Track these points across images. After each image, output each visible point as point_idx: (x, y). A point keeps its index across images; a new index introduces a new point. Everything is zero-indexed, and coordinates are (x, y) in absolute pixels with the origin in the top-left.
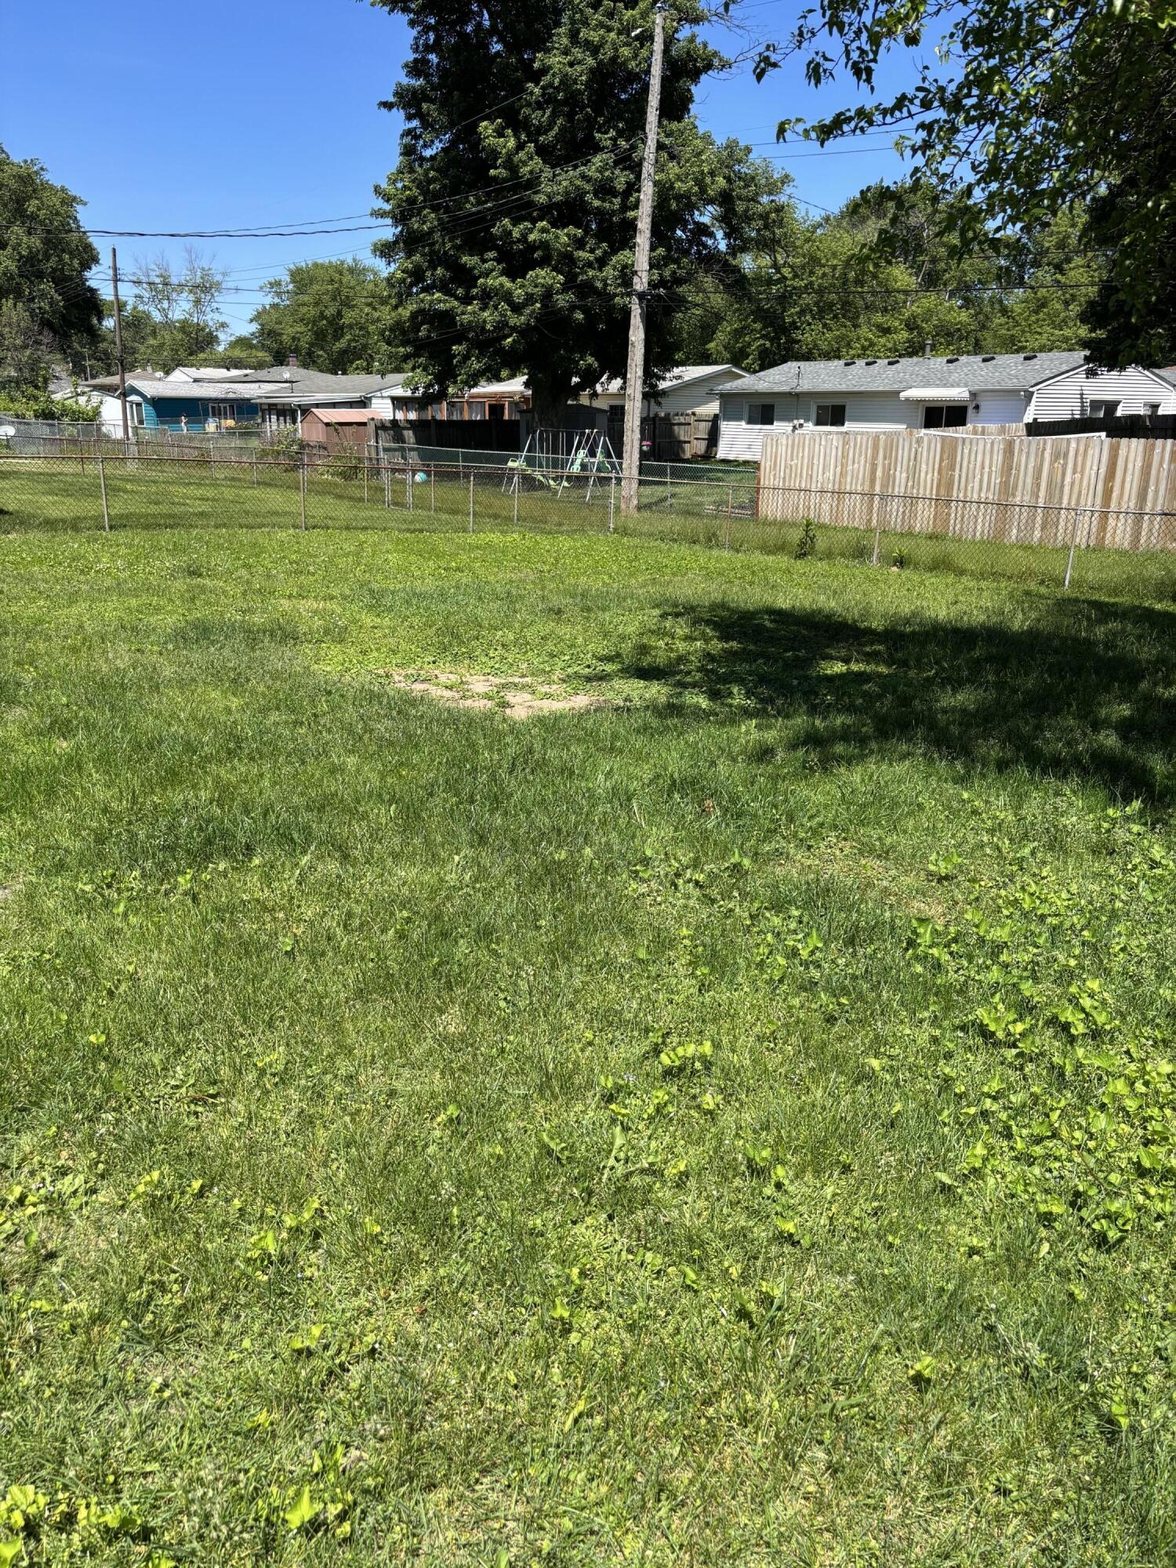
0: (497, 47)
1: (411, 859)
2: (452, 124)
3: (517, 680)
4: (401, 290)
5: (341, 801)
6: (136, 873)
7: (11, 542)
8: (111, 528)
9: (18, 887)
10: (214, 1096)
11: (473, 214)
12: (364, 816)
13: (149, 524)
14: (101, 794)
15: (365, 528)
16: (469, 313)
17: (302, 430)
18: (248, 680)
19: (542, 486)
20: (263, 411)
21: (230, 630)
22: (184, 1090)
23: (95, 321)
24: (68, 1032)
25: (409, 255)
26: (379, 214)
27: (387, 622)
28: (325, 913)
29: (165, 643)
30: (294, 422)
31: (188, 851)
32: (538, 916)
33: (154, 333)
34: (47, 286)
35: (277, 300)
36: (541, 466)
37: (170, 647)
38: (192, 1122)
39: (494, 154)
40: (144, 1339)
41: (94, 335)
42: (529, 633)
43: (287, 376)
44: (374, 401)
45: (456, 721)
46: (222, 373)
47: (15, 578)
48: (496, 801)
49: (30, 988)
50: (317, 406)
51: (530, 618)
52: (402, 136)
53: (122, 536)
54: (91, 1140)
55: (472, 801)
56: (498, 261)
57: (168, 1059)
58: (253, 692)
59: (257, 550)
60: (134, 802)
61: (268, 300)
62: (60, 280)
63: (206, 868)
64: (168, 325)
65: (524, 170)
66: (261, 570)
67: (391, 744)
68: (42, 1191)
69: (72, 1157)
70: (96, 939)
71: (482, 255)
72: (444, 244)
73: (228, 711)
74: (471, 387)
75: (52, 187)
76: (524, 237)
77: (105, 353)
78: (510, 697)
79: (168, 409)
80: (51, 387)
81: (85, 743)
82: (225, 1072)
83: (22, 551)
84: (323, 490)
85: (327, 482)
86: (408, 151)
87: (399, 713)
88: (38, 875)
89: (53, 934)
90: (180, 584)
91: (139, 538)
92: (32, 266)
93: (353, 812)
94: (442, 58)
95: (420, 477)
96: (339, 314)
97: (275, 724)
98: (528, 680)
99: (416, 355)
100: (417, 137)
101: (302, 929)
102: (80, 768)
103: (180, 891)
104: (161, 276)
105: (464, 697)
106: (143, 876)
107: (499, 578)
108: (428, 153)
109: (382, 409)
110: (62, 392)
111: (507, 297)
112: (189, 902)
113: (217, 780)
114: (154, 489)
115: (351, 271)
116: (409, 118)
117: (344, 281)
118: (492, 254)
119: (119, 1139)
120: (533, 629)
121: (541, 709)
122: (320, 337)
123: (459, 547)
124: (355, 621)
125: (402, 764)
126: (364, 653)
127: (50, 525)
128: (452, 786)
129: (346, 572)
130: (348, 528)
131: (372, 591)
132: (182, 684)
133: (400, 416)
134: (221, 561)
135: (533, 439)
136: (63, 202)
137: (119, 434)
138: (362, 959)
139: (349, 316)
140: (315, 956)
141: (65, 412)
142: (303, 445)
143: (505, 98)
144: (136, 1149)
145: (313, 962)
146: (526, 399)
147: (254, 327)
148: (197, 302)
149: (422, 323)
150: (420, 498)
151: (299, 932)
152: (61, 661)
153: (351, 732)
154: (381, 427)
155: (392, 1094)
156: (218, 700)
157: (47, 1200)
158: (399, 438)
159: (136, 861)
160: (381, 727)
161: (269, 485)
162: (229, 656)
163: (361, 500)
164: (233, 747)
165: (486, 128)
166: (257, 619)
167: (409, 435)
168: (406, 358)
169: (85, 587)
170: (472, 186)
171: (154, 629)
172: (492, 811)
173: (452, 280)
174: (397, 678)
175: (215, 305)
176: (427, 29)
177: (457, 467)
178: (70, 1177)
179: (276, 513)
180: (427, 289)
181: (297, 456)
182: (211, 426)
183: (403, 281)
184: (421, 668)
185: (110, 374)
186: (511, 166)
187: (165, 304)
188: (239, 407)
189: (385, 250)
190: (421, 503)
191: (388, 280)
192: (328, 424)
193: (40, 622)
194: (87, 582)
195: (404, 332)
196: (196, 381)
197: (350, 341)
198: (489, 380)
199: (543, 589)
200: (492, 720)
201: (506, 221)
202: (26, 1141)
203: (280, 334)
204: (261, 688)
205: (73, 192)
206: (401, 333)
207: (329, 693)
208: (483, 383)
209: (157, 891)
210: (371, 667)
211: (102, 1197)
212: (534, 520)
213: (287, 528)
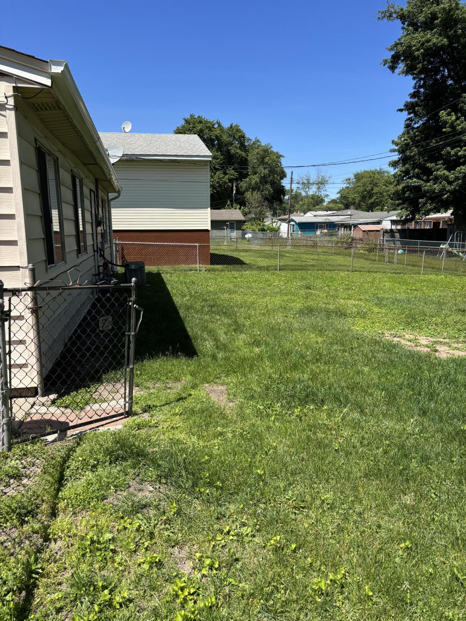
0: (450, 82)
1: (391, 417)
2: (427, 114)
3: (442, 340)
4: (399, 179)
5: (361, 387)
6: (279, 404)
7: (246, 274)
8: (280, 270)
9: (238, 403)
10: (303, 508)
11: (434, 147)
12: (371, 395)
13: (293, 269)
14: (269, 371)
15: (376, 272)
16: (428, 186)
17: (353, 233)
18: (326, 331)
19: (455, 255)
20: (339, 226)
21: (321, 310)
22: (291, 501)
23: (282, 196)
24: (250, 466)
25: (404, 165)
26: (393, 151)
27: (383, 311)
28: (352, 435)
29: (296, 314)
30: (350, 230)
31: (299, 399)
32: (452, 456)
33: (302, 200)
34: (268, 186)
35: (348, 185)
36: (456, 247)
37: (297, 316)
38: (293, 516)
39: (446, 123)
40: (268, 611)
41: (281, 201)
42: (448, 320)
43: (349, 213)
44: (383, 222)
45: (413, 356)
46: (325, 213)
47: (247, 287)
48: (432, 396)
49: (239, 445)
50: (360, 224)
51: (449, 313)
52: (406, 121)
53: (283, 273)
54: (255, 514)
55: (420, 395)
56: (443, 164)
57: (286, 486)
58: (327, 336)
59: (332, 279)
60: (281, 375)
61: (344, 186)
62: (273, 183)
63: (306, 407)
64: (307, 197)
65: (459, 128)
66: (333, 287)
67: (384, 363)
68: (236, 531)
69: (247, 519)
70: (262, 429)
71: (436, 162)
72: (419, 159)
73: (317, 342)
74: (426, 216)
75: (274, 152)
76: (456, 154)
77: (285, 208)
78: (438, 347)
79: (304, 226)
80: (265, 220)
81: (265, 350)
82: (308, 498)
83: (249, 278)
84: (361, 256)
85: (362, 254)
86: (408, 126)
87: (388, 350)
88: (245, 399)
89: (247, 424)
90: (302, 292)
91: (289, 274)
92: (264, 179)
93: (366, 392)
94: (426, 89)
95: (400, 251)
96: (372, 189)
97: (336, 350)
98: (447, 340)
99: (403, 203)
100: (412, 121)
101: (342, 440)
102: (262, 359)
103: (295, 415)
104: (307, 180)
105: (416, 346)
106: (281, 406)
107: (434, 294)
108: (416, 126)
109: (387, 225)
110: (268, 222)
111: (446, 179)
112: (298, 420)
113: (312, 370)
114: (295, 256)
115: (378, 173)
116: (409, 114)
117: (376, 176)
118: (440, 162)
119: (265, 516)
120: (451, 318)
121: (454, 355)
122: (364, 198)
123: (416, 280)
124: (370, 310)
125: (388, 373)
126: (373, 323)
127: (260, 268)
128: (410, 386)
129: (368, 290)
130: (369, 272)
131: (378, 298)
132: (301, 331)
133: (394, 227)
134: (319, 283)
135: (453, 236)
136: (277, 157)
137: (285, 236)
138: (368, 459)
139: (376, 190)
140: (348, 454)
141: (269, 229)
142: (353, 239)
143: (452, 101)
144: (270, 523)
145: (347, 456)
146: (451, 220)
147: (339, 195)
148: (319, 188)
149: (407, 191)
150: (400, 260)
151: (341, 441)
152: (259, 318)
153: (366, 356)
154: (386, 232)
155: (379, 527)
156: (313, 338)
157: (237, 535)
158: (393, 236)
159: (279, 399)
160: (380, 355)
161: (338, 254)
162: (320, 321)
163: (375, 260)
164: (318, 358)
165: (443, 113)
166: (331, 307)
167: (397, 235)
168: (399, 205)
169: (269, 292)
170: (434, 136)
171: (292, 309)
172: (430, 400)
173: (422, 173)
174: (386, 335)
175: (325, 189)
176: (420, 79)
177: (418, 248)
178: (246, 527)
179: (340, 265)
180: (410, 178)
181: (350, 243)
182: (318, 232)
183: (400, 175)
184: (398, 331)
185: (285, 215)
186: (453, 126)
187: (307, 189)
188: (329, 225)
189: (394, 164)
190: (400, 262)
191: (394, 175)
192: (364, 231)
193: (254, 303)
194: (270, 290)
195: (399, 195)
196: (315, 216)
197: (375, 199)
198: (435, 213)
199: (455, 300)
200: (430, 358)
201: (449, 148)
202: (232, 507)
203: (348, 198)
204: (330, 335)
205: (281, 153)
206: (397, 195)
207: (358, 339)
208: (431, 214)
209: (286, 413)
210: (376, 329)
211: (256, 540)
212: (451, 270)
213: (344, 271)
